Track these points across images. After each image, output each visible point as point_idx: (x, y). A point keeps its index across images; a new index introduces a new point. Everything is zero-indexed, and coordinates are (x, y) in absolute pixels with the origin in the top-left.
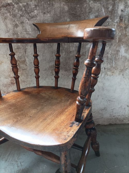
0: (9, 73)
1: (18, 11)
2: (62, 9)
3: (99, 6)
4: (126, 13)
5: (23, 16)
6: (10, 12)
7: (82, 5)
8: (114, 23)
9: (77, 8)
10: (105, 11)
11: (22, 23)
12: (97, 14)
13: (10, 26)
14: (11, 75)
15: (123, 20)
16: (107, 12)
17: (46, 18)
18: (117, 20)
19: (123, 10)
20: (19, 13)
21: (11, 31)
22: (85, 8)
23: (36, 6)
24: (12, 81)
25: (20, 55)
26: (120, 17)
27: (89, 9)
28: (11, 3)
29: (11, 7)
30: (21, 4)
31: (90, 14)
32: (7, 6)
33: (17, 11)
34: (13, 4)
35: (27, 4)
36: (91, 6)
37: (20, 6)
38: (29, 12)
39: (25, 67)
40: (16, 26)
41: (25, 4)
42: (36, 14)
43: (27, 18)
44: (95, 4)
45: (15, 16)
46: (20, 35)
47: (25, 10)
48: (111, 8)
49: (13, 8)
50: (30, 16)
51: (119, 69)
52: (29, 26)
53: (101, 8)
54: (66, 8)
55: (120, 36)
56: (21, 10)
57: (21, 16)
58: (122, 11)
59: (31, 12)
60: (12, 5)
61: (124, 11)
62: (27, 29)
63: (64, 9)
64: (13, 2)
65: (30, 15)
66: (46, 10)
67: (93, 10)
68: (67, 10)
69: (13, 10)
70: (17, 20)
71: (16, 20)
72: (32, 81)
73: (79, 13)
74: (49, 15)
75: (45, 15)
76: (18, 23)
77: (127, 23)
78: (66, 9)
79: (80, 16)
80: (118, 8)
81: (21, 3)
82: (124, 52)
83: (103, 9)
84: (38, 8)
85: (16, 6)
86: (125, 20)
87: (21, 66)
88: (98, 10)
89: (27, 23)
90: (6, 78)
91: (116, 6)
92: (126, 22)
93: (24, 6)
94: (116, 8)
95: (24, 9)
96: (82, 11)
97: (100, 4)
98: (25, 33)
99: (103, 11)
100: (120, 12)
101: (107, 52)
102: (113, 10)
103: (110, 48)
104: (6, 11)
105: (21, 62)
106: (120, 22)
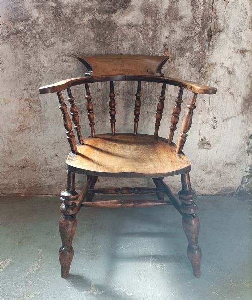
0: (18, 116)
1: (31, 40)
2: (86, 36)
3: (135, 32)
4: (172, 40)
5: (37, 45)
6: (20, 40)
7: (113, 31)
8: (157, 52)
9: (105, 34)
10: (143, 38)
11: (36, 53)
12: (133, 42)
13: (20, 57)
14: (20, 119)
15: (170, 48)
16: (147, 40)
17: (66, 47)
18: (161, 49)
19: (168, 36)
20: (32, 41)
21: (21, 63)
22: (117, 35)
23: (53, 33)
24: (21, 127)
25: (32, 93)
26: (165, 46)
27: (122, 36)
28: (23, 30)
29: (22, 34)
30: (34, 31)
31: (123, 41)
32: (17, 33)
33: (29, 39)
34: (25, 30)
35: (42, 30)
36: (124, 32)
37: (33, 33)
38: (44, 40)
39: (39, 108)
40: (28, 57)
41: (40, 30)
42: (53, 42)
43: (41, 48)
44: (130, 30)
45: (26, 45)
46: (32, 68)
47: (40, 38)
48: (151, 34)
49: (25, 35)
50: (45, 45)
51: (168, 114)
52: (44, 57)
53: (138, 35)
54: (92, 35)
55: (167, 70)
56: (35, 38)
57: (34, 45)
58: (167, 38)
59: (46, 40)
60: (24, 32)
61: (169, 38)
62: (42, 60)
63: (88, 36)
64: (25, 28)
65: (46, 43)
66: (65, 37)
67: (127, 37)
68: (93, 37)
69: (24, 37)
70: (30, 50)
71: (27, 50)
72: (47, 127)
73: (109, 41)
74: (69, 43)
75: (65, 44)
76: (30, 54)
77: (175, 53)
78: (91, 37)
79: (110, 45)
80: (161, 35)
81: (35, 29)
82: (173, 91)
83: (141, 36)
84: (55, 35)
85: (28, 33)
86: (171, 50)
87: (33, 106)
88: (134, 37)
89: (42, 53)
90: (13, 122)
91: (159, 32)
92: (173, 52)
93: (39, 34)
94: (159, 35)
95: (38, 36)
96: (112, 38)
97: (137, 29)
98: (38, 65)
99: (141, 38)
100: (163, 40)
101: (149, 91)
102: (154, 36)
103: (153, 85)
104: (16, 40)
105: (33, 102)
106: (165, 52)
